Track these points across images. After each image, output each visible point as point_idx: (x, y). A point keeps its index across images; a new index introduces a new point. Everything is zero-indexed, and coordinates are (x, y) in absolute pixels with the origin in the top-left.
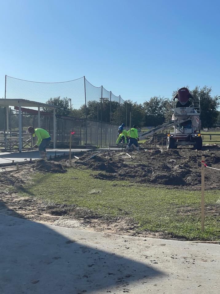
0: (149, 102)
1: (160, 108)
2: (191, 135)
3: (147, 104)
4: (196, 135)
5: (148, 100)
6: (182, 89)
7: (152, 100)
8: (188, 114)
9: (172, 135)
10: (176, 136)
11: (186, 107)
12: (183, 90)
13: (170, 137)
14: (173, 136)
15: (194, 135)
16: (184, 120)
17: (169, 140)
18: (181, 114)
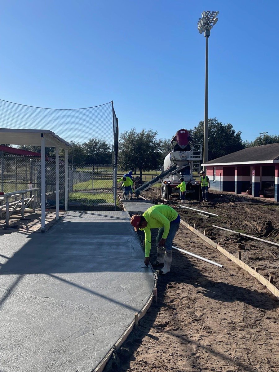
0: (88, 143)
1: (99, 149)
2: (191, 182)
3: (86, 145)
4: (195, 183)
5: (87, 142)
6: (181, 130)
7: (91, 142)
8: (188, 159)
9: (169, 183)
10: (174, 183)
11: (186, 151)
12: (182, 132)
13: (167, 184)
14: (171, 183)
15: (194, 183)
16: (185, 165)
17: (164, 188)
18: (180, 159)
